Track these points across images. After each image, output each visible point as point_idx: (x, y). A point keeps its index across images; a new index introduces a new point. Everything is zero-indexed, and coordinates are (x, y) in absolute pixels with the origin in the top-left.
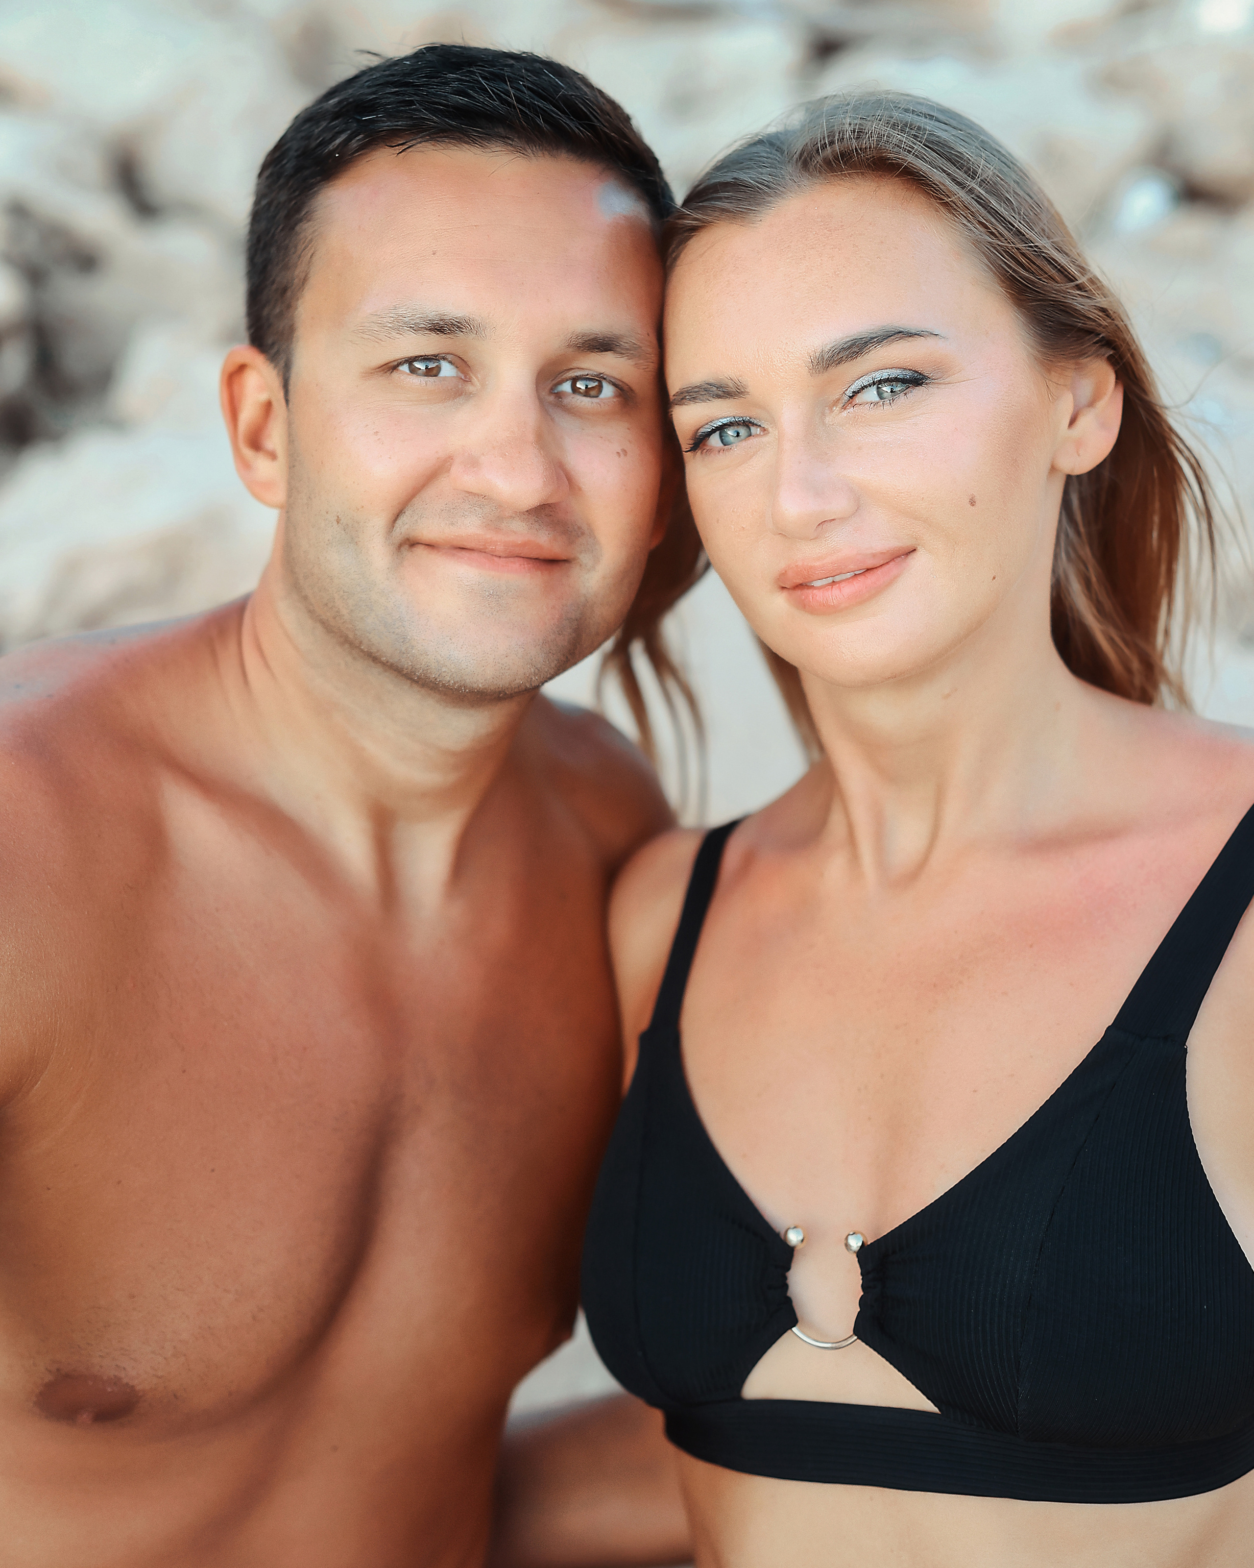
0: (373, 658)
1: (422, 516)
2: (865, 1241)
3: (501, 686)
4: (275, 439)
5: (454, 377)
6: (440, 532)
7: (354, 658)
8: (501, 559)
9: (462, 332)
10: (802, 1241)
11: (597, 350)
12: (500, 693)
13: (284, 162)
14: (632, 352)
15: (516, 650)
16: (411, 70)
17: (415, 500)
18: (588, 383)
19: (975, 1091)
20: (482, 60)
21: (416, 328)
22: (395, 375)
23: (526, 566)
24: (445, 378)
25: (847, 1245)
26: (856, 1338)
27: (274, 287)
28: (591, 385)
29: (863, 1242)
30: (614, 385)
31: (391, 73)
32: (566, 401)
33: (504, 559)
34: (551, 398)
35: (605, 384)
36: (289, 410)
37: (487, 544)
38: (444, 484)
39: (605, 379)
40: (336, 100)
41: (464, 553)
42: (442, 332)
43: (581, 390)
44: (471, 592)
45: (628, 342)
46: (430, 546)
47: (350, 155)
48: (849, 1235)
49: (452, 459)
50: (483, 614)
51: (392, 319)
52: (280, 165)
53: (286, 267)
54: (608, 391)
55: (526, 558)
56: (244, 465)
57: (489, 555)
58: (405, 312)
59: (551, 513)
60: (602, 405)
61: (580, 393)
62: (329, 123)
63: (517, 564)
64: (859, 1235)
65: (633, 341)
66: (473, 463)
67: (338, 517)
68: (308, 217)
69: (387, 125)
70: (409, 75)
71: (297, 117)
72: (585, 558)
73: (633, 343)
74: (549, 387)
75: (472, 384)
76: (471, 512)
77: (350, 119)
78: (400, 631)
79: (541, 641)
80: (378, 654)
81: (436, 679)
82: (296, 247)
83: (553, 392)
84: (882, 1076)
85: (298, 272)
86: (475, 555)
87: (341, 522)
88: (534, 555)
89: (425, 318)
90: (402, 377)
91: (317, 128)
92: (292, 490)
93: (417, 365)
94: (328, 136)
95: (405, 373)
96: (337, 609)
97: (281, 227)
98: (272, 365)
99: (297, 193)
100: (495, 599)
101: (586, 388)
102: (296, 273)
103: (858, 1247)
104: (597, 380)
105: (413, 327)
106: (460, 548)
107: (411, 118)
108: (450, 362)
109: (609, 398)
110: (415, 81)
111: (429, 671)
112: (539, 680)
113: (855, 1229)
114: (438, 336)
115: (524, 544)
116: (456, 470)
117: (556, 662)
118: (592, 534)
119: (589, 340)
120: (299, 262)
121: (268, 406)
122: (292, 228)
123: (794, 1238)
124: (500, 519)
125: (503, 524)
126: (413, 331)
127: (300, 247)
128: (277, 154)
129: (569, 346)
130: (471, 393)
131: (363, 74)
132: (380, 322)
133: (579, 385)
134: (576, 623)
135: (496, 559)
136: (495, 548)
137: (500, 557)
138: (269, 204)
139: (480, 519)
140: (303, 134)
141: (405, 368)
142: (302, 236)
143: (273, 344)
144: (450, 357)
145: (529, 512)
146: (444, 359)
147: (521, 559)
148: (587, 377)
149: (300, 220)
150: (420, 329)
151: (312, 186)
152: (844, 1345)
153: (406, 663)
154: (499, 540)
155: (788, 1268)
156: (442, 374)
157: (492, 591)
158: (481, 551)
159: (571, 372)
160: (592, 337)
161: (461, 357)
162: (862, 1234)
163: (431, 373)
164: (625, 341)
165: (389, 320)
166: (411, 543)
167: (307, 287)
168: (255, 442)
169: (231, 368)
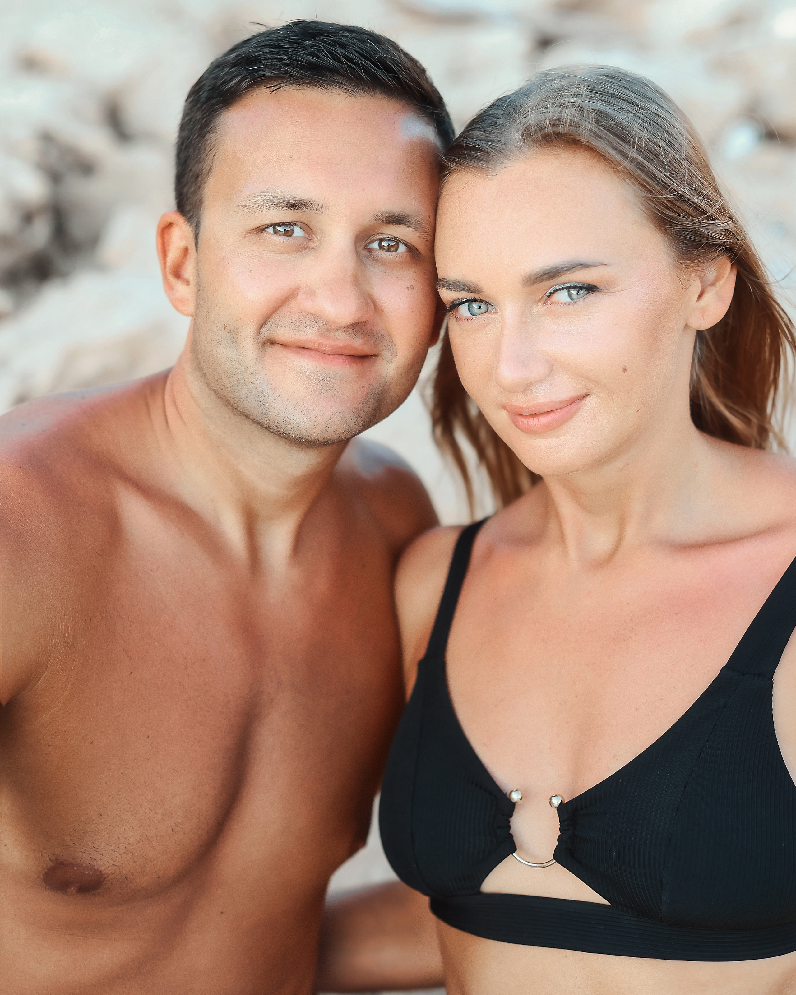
0: (245, 416)
1: (279, 326)
2: (562, 800)
3: (326, 438)
4: (189, 271)
5: (303, 237)
6: (290, 337)
7: (234, 415)
8: (330, 356)
9: (307, 209)
10: (521, 799)
11: (394, 223)
12: (325, 442)
13: (201, 93)
14: (417, 226)
15: (337, 415)
16: (283, 37)
17: (274, 315)
18: (389, 242)
19: (637, 709)
20: (328, 32)
21: (277, 205)
22: (264, 234)
23: (346, 360)
24: (296, 238)
25: (551, 803)
26: (555, 861)
27: (191, 173)
28: (391, 244)
29: (561, 801)
30: (406, 245)
31: (270, 39)
32: (374, 254)
33: (332, 356)
34: (365, 252)
35: (400, 244)
36: (197, 253)
37: (320, 346)
38: (293, 305)
39: (400, 241)
40: (235, 54)
41: (306, 351)
42: (294, 208)
43: (384, 247)
44: (310, 377)
45: (415, 219)
46: (284, 345)
47: (241, 91)
48: (552, 796)
49: (299, 289)
50: (317, 391)
51: (263, 199)
52: (198, 95)
53: (199, 162)
54: (402, 248)
55: (346, 355)
56: (169, 287)
57: (322, 353)
58: (271, 195)
59: (362, 327)
60: (398, 257)
61: (384, 249)
62: (230, 70)
63: (340, 360)
64: (559, 797)
65: (418, 219)
66: (312, 294)
67: (225, 325)
68: (213, 130)
69: (266, 73)
70: (281, 40)
71: (212, 64)
72: (386, 354)
73: (418, 220)
74: (364, 245)
75: (313, 242)
76: (310, 325)
77: (242, 68)
78: (263, 400)
79: (354, 409)
80: (249, 414)
81: (284, 432)
82: (205, 149)
83: (367, 248)
84: (576, 696)
85: (206, 165)
86: (313, 353)
87: (227, 328)
88: (351, 353)
89: (283, 199)
90: (268, 236)
91: (222, 72)
92: (198, 306)
93: (279, 228)
94: (228, 77)
95: (270, 233)
96: (223, 384)
97: (196, 136)
98: (189, 224)
99: (207, 114)
100: (326, 382)
101: (388, 246)
102: (204, 166)
103: (558, 804)
104: (395, 241)
105: (276, 205)
106: (302, 348)
107: (280, 70)
108: (300, 227)
109: (403, 253)
110: (285, 45)
111: (280, 427)
112: (351, 434)
113: (557, 793)
114: (291, 211)
115: (345, 347)
116: (301, 297)
117: (362, 422)
118: (391, 339)
119: (390, 217)
120: (207, 158)
121: (186, 250)
122: (203, 137)
123: (515, 797)
124: (329, 330)
125: (331, 333)
126: (276, 207)
127: (208, 149)
128: (197, 88)
129: (376, 220)
130: (312, 248)
131: (254, 37)
132: (255, 201)
133: (383, 244)
134: (378, 396)
135: (327, 356)
136: (325, 349)
137: (329, 355)
138: (190, 120)
139: (316, 329)
140: (213, 76)
141: (271, 230)
142: (209, 142)
143: (189, 211)
144: (299, 224)
145: (348, 327)
146: (296, 225)
147: (343, 356)
148: (388, 239)
149: (209, 132)
150: (280, 206)
151: (216, 111)
152: (547, 865)
153: (266, 421)
154: (328, 344)
155: (511, 816)
156: (295, 235)
157: (324, 377)
158: (316, 350)
159: (378, 236)
160: (391, 215)
161: (307, 224)
162: (561, 796)
163: (287, 234)
164: (412, 219)
165: (260, 199)
166: (272, 342)
167: (211, 175)
168: (177, 273)
169: (163, 225)
